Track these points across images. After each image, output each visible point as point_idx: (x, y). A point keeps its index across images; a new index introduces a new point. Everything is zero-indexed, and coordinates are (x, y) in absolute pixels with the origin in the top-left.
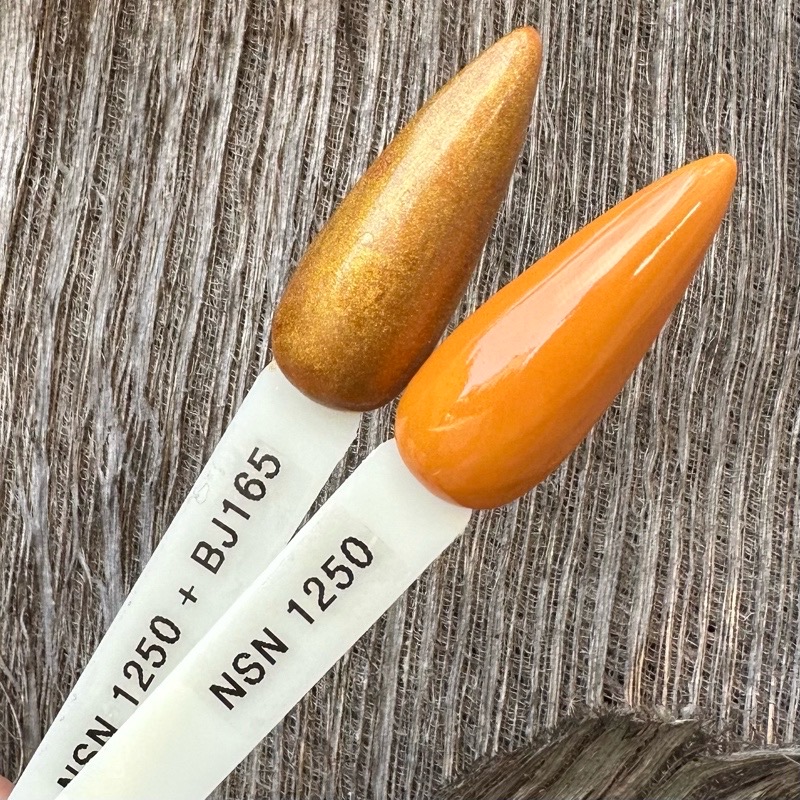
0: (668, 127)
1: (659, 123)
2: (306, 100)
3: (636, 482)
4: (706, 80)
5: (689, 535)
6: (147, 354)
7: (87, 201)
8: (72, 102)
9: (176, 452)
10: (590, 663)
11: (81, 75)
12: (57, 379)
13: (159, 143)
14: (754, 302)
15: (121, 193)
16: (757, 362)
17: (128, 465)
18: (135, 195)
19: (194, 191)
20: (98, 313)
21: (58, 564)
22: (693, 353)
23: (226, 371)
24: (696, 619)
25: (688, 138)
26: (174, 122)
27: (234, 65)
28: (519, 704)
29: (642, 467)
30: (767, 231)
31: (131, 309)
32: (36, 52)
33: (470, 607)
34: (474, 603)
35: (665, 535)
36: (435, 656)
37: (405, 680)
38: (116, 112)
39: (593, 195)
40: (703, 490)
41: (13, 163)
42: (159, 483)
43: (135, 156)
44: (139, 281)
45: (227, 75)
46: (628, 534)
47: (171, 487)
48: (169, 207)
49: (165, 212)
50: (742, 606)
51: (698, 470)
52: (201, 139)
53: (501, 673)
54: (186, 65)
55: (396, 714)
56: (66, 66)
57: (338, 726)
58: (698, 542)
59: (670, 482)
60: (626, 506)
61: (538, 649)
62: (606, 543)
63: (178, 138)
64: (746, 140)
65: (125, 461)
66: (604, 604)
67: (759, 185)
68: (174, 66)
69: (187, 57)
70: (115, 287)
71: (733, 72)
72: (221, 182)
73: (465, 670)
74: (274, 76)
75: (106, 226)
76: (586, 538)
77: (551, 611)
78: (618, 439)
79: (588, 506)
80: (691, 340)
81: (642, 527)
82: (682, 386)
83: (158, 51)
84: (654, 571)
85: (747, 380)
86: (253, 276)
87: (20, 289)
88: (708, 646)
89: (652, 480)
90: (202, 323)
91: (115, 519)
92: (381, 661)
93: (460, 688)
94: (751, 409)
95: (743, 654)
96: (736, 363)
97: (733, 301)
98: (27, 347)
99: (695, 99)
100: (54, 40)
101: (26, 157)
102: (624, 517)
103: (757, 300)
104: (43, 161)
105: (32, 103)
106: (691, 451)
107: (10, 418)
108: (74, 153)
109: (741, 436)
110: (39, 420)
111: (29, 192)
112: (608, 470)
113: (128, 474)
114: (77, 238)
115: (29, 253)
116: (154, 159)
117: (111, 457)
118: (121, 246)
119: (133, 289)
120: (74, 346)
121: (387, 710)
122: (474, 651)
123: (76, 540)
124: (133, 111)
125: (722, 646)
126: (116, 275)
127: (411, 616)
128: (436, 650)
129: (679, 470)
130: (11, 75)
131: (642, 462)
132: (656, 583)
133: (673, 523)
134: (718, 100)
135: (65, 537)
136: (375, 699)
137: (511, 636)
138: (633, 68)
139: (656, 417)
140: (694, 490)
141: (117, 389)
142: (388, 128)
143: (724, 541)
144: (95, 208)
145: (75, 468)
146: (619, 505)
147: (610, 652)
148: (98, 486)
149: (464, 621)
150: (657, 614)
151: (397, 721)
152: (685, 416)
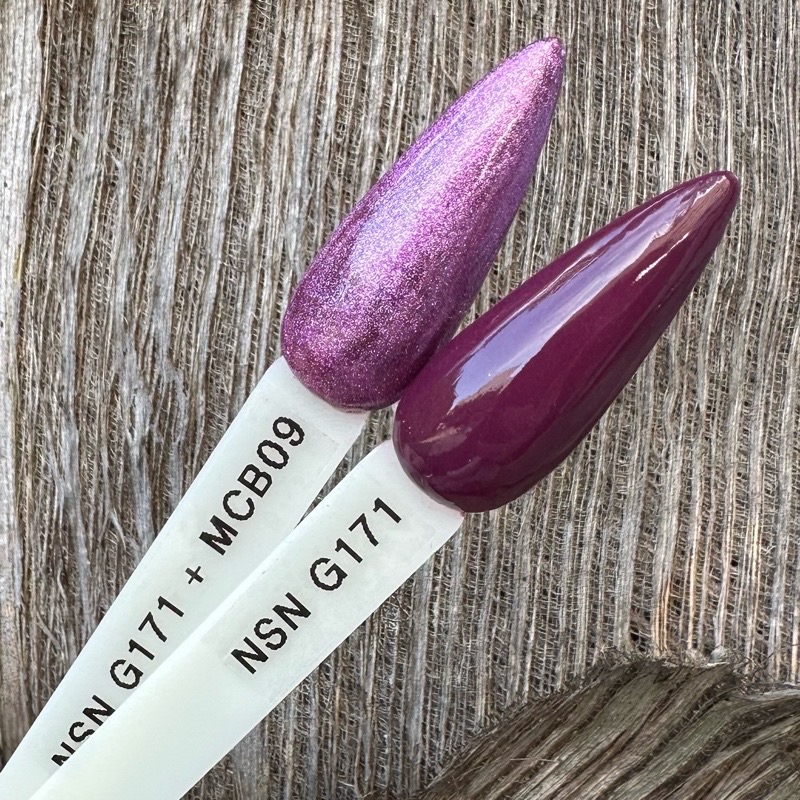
0: (678, 70)
1: (670, 67)
2: (317, 57)
3: (657, 423)
4: (716, 21)
5: (710, 473)
6: (169, 316)
7: (103, 167)
8: (83, 68)
9: (201, 411)
10: (616, 602)
11: (91, 41)
12: (82, 343)
13: (171, 107)
14: (769, 241)
15: (136, 157)
16: (773, 301)
17: (155, 426)
18: (150, 159)
19: (208, 152)
20: (120, 277)
21: (91, 525)
22: (710, 294)
23: (248, 329)
24: (719, 555)
25: (699, 80)
26: (185, 85)
27: (242, 24)
28: (548, 644)
29: (662, 408)
30: (780, 170)
31: (151, 272)
32: (45, 20)
33: (496, 551)
34: (500, 548)
35: (686, 473)
36: (464, 600)
37: (435, 625)
38: (127, 77)
39: (606, 141)
40: (724, 429)
41: (27, 132)
42: (186, 443)
43: (148, 120)
44: (158, 244)
45: (236, 35)
46: (650, 474)
47: (198, 446)
48: (184, 169)
49: (180, 174)
50: (763, 540)
51: (717, 409)
52: (212, 101)
53: (530, 614)
54: (194, 27)
55: (429, 658)
56: (76, 33)
57: (372, 673)
58: (719, 479)
59: (690, 422)
60: (648, 447)
61: (565, 590)
62: (629, 484)
63: (190, 100)
64: (757, 80)
65: (152, 422)
66: (628, 544)
67: (771, 126)
68: (183, 28)
69: (195, 18)
70: (133, 251)
71: (743, 12)
72: (235, 143)
73: (494, 612)
74: (283, 34)
75: (122, 191)
76: (609, 480)
77: (577, 552)
78: (638, 382)
79: (610, 449)
80: (707, 281)
81: (663, 467)
82: (700, 328)
83: (166, 13)
84: (677, 509)
85: (764, 319)
86: (272, 235)
87: (40, 257)
88: (732, 580)
89: (672, 421)
90: (222, 284)
91: (145, 479)
92: (411, 608)
93: (490, 630)
94: (768, 348)
95: (766, 587)
96: (752, 302)
97: (748, 241)
98: (50, 314)
99: (705, 41)
100: (62, 7)
101: (40, 125)
102: (646, 457)
103: (771, 239)
104: (58, 129)
105: (43, 71)
106: (710, 391)
107: (37, 385)
108: (88, 120)
109: (759, 375)
110: (65, 385)
111: (45, 160)
112: (629, 413)
113: (155, 434)
114: (95, 204)
115: (48, 221)
116: (167, 123)
117: (138, 419)
118: (138, 210)
119: (153, 253)
120: (98, 311)
121: (419, 655)
122: (503, 594)
123: (108, 502)
124: (145, 76)
125: (745, 580)
126: (135, 240)
127: (439, 563)
128: (465, 594)
129: (698, 409)
130: (21, 44)
131: (662, 403)
132: (679, 521)
133: (694, 462)
134: (728, 41)
135: (97, 499)
136: (407, 644)
137: (538, 578)
138: (642, 12)
139: (674, 359)
140: (714, 429)
141: (141, 352)
142: (399, 82)
143: (744, 478)
144: (112, 174)
145: (103, 431)
146: (640, 446)
147: (636, 590)
148: (127, 448)
149: (492, 566)
150: (681, 551)
151: (430, 664)
152: (703, 356)
